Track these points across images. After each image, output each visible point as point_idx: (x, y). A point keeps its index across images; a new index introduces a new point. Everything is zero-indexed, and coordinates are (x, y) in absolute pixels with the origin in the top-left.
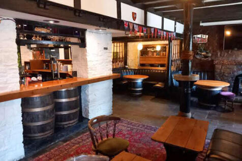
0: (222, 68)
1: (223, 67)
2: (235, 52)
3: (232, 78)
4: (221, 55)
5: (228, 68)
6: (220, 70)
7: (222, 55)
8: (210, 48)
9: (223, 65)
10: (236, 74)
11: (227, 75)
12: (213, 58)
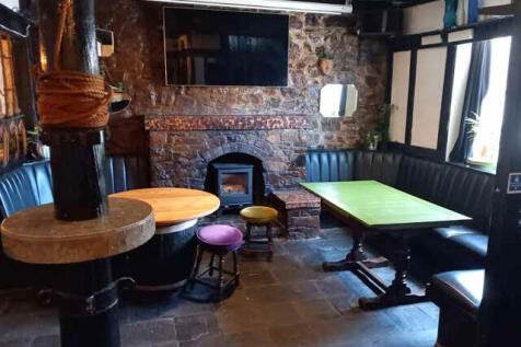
0: (170, 140)
1: (174, 139)
2: (196, 91)
3: (200, 169)
4: (158, 101)
5: (187, 142)
6: (165, 147)
7: (163, 100)
8: (126, 76)
9: (172, 131)
10: (209, 156)
11: (186, 161)
12: (138, 110)
